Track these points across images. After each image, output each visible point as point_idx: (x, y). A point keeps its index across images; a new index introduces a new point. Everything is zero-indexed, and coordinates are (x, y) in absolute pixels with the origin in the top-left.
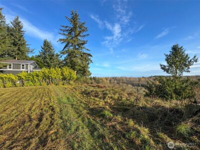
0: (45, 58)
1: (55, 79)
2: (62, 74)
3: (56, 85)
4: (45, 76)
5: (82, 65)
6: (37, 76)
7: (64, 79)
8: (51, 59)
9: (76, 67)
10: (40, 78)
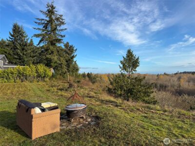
0: (15, 48)
1: (30, 76)
2: (37, 72)
3: (31, 82)
4: (19, 73)
5: (58, 62)
6: (12, 73)
7: (39, 76)
8: (23, 49)
9: (52, 64)
10: (14, 75)
